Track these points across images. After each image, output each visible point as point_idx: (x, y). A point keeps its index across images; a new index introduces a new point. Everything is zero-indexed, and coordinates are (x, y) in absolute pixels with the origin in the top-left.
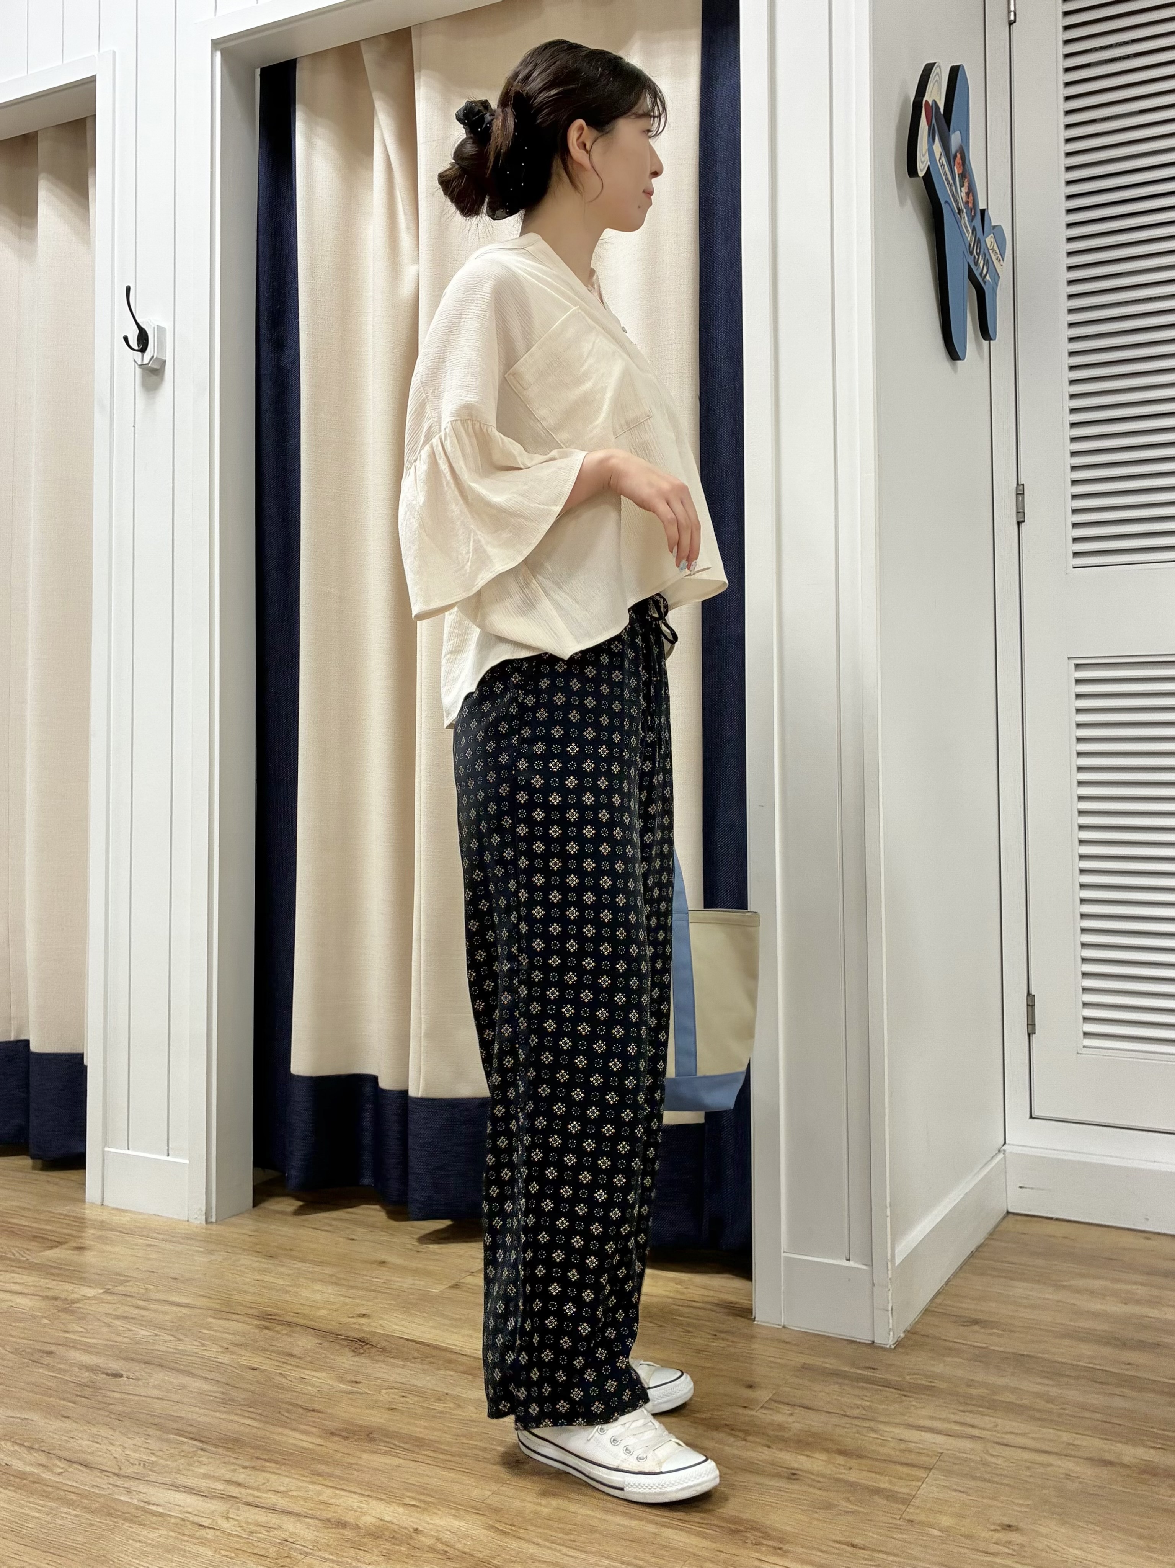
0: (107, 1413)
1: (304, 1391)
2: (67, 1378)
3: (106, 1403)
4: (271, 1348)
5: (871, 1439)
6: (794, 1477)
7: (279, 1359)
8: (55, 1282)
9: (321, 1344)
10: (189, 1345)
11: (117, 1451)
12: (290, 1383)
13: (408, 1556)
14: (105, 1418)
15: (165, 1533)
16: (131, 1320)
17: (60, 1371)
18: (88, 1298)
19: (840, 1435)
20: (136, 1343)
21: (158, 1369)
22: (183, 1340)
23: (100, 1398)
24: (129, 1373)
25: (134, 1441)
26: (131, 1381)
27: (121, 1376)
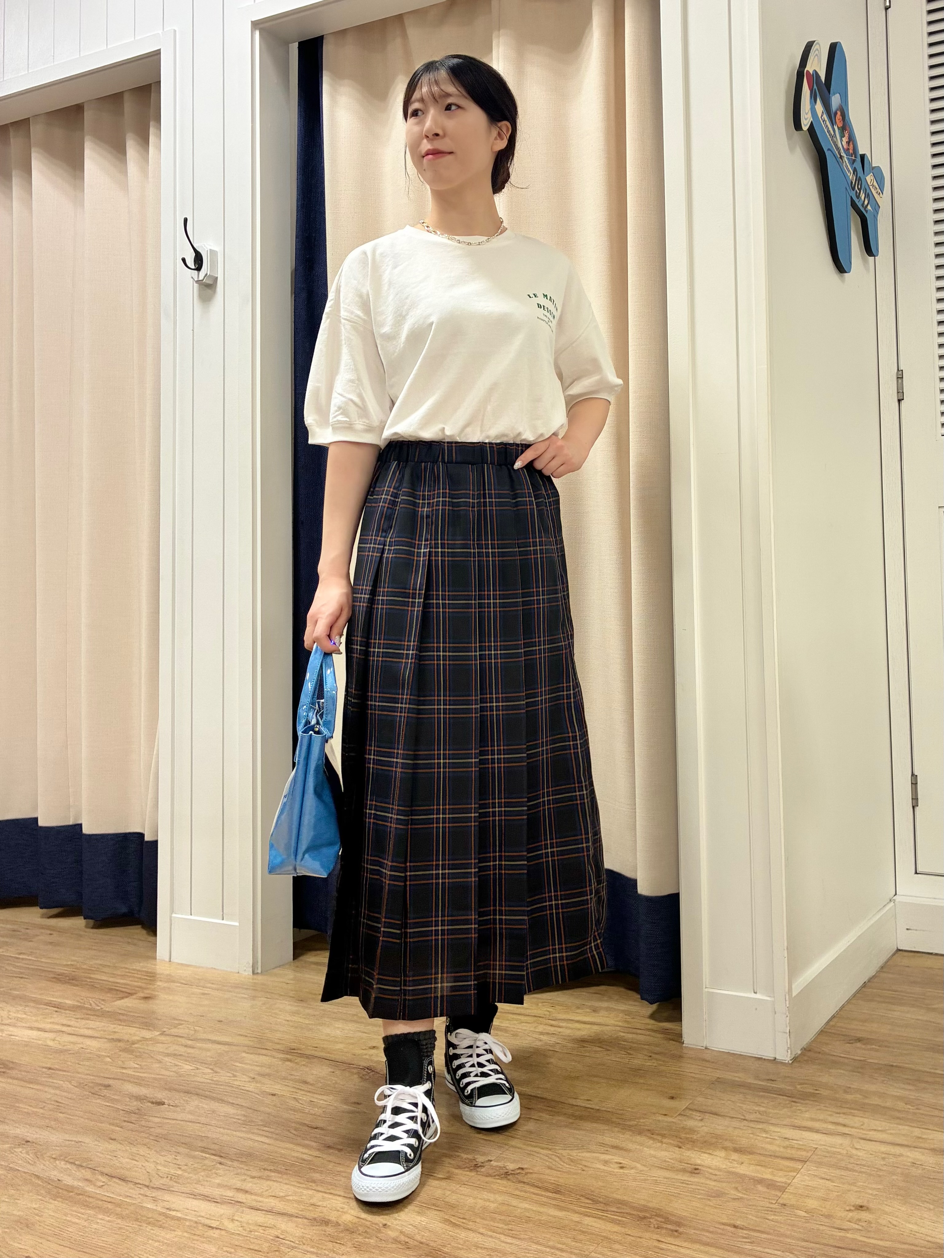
0: (147, 1136)
1: (313, 1112)
2: (117, 1107)
3: (147, 1127)
4: (290, 1077)
5: (761, 1139)
6: (696, 1171)
7: (296, 1086)
8: (121, 1027)
9: (333, 1072)
10: (224, 1076)
11: (150, 1167)
12: (301, 1105)
13: (375, 1247)
14: (145, 1140)
15: (180, 1234)
16: (179, 1057)
17: (114, 1101)
18: (147, 1039)
19: (737, 1136)
20: (180, 1076)
21: (195, 1097)
22: (219, 1073)
23: (143, 1123)
24: (171, 1102)
25: (165, 1158)
26: (172, 1107)
27: (164, 1104)
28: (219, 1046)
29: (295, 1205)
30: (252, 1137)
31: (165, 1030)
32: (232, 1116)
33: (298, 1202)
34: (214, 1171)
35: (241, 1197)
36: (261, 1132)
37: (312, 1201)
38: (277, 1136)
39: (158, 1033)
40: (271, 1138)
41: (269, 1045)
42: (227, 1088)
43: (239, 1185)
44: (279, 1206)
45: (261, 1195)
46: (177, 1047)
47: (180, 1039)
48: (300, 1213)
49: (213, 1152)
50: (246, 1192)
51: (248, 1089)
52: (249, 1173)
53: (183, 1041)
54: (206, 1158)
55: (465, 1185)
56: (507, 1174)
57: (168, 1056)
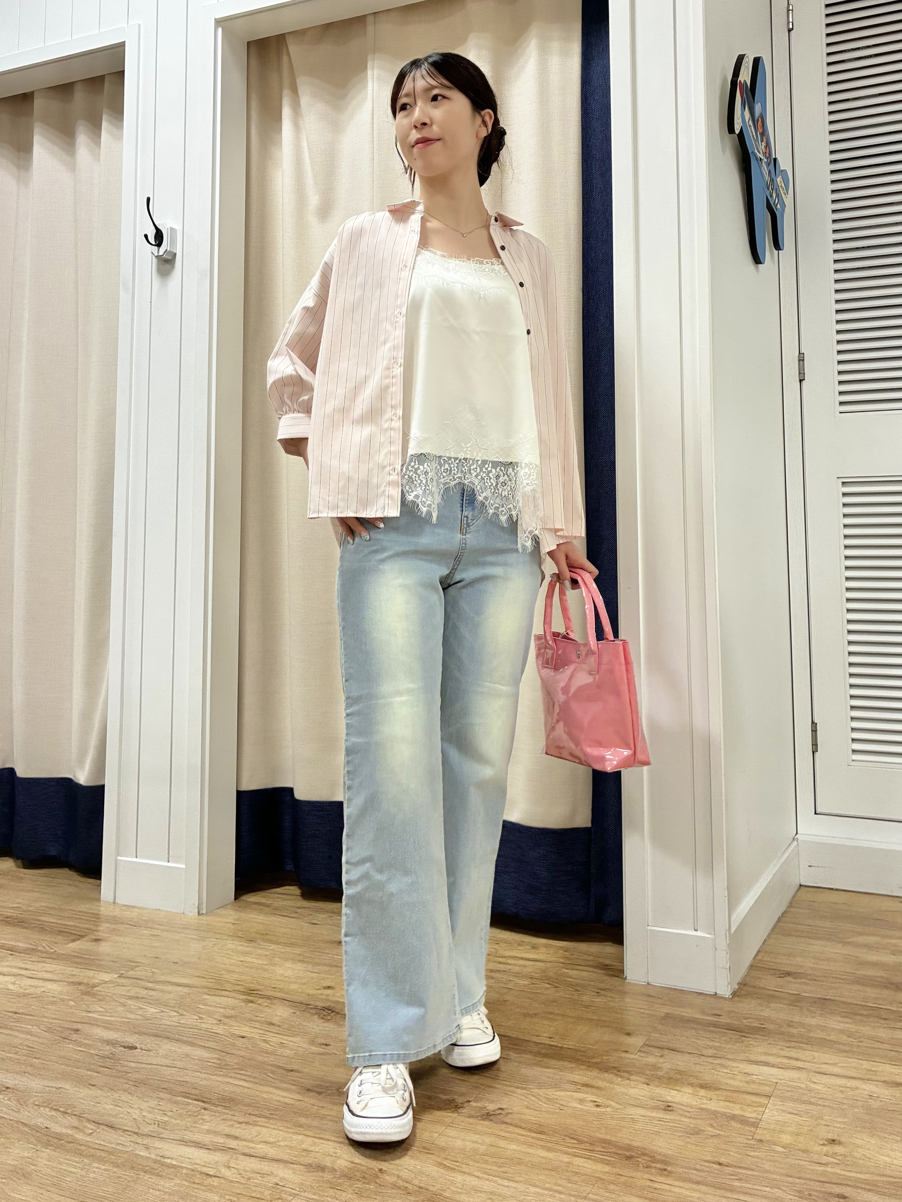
0: (125, 1081)
1: (284, 1054)
2: (92, 1052)
3: (124, 1072)
5: (723, 1074)
6: (670, 1109)
7: (263, 1028)
9: (294, 1013)
10: (190, 1019)
11: (135, 1113)
12: (272, 1047)
14: (125, 1085)
15: (179, 1182)
16: (141, 1000)
17: (85, 1045)
18: (106, 983)
19: (699, 1072)
20: (147, 1019)
21: (165, 1041)
22: (185, 1015)
23: (119, 1068)
24: (141, 1046)
25: (149, 1104)
26: (144, 1051)
27: (136, 1048)
28: (180, 988)
30: (231, 1081)
31: (123, 972)
32: (207, 1060)
34: (200, 1116)
35: (232, 1143)
36: (239, 1076)
38: (255, 1080)
39: (117, 976)
40: (250, 1081)
41: (228, 987)
42: (196, 1030)
43: (226, 1130)
44: (272, 1152)
45: (252, 1142)
46: (138, 990)
47: (139, 982)
48: (295, 1159)
50: (237, 1138)
51: (216, 1031)
52: (235, 1118)
53: (143, 983)
54: (188, 1104)
55: (450, 1127)
56: (488, 1114)
57: (131, 999)
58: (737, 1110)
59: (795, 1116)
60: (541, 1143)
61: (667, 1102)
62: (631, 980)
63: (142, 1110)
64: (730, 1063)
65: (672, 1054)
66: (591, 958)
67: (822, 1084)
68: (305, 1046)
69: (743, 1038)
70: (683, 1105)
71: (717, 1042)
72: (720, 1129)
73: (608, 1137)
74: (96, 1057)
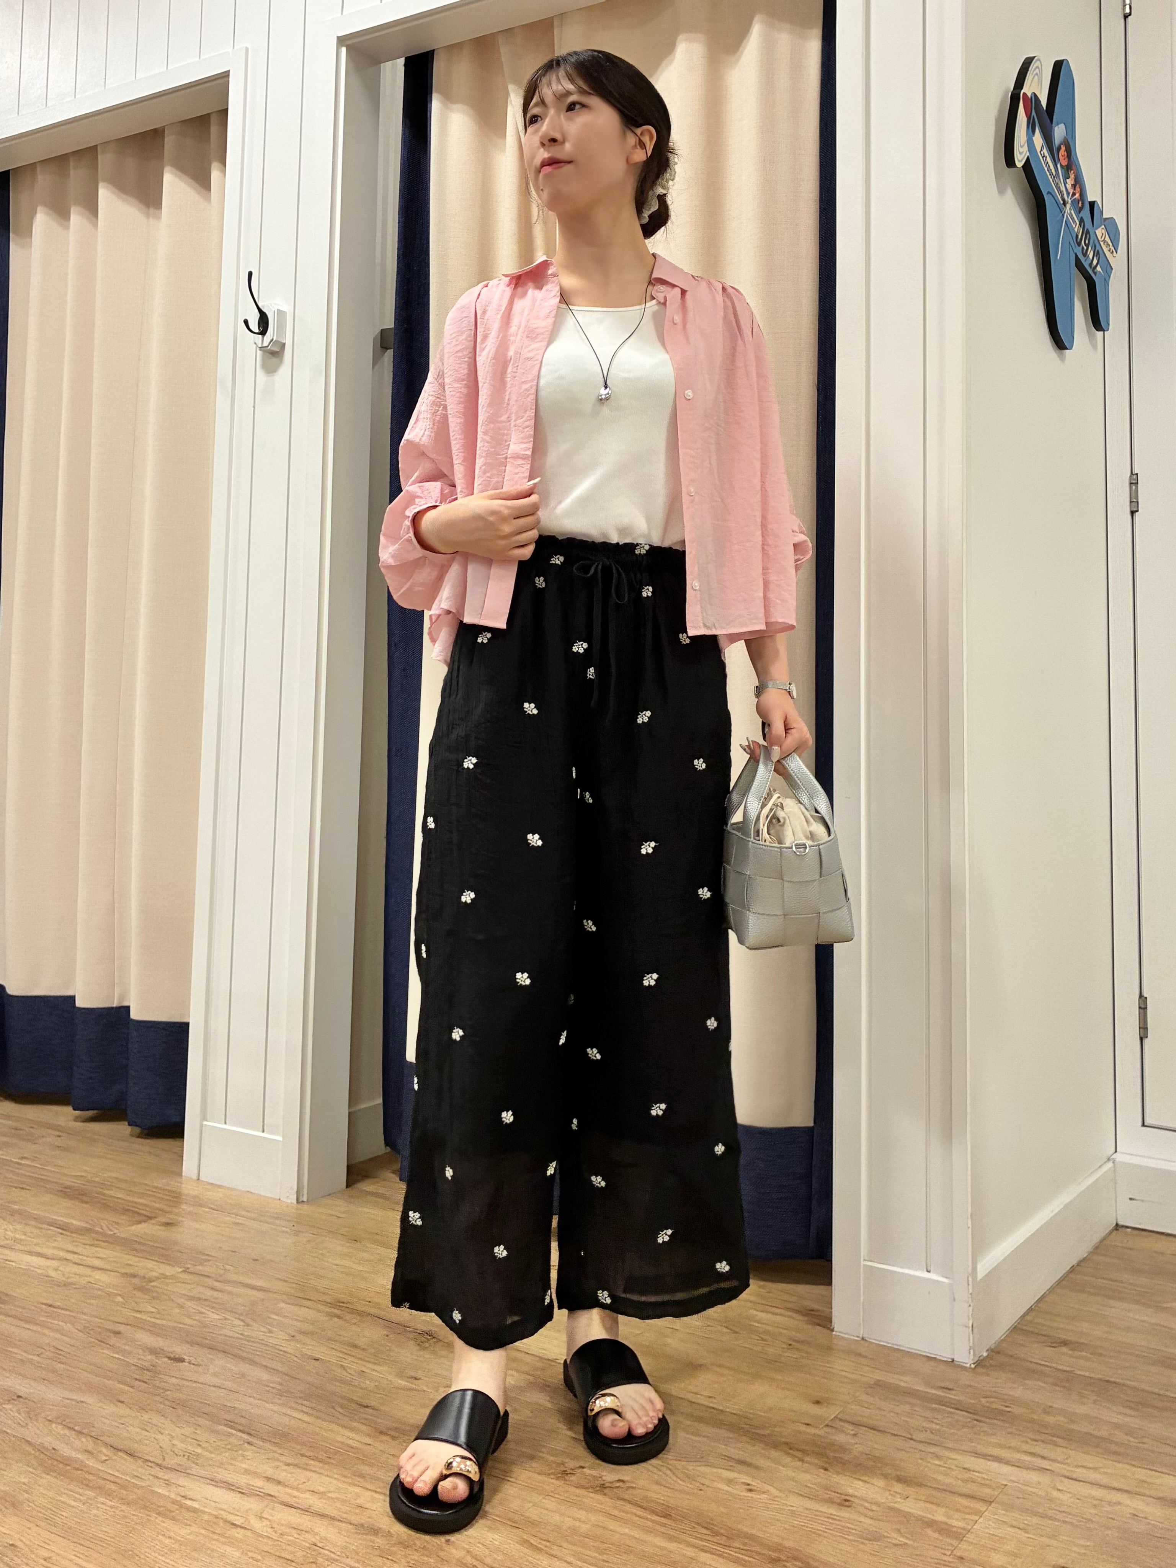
0: (163, 1400)
1: (363, 1385)
2: (129, 1360)
3: (163, 1389)
4: (337, 1338)
5: (933, 1467)
6: (846, 1503)
7: (343, 1350)
8: (137, 1259)
9: (387, 1336)
10: (257, 1331)
11: (164, 1440)
12: (349, 1376)
14: (159, 1405)
15: (197, 1530)
16: (203, 1302)
17: (124, 1352)
18: (166, 1277)
19: (901, 1460)
20: (205, 1327)
21: (220, 1355)
22: (251, 1326)
23: (157, 1383)
24: (191, 1358)
25: (183, 1431)
26: (192, 1366)
27: (183, 1361)
28: (254, 1292)
29: (339, 1505)
30: (289, 1412)
31: (189, 1266)
32: (266, 1383)
33: (343, 1502)
34: (240, 1452)
35: (272, 1489)
36: (300, 1407)
37: (358, 1501)
38: (319, 1414)
39: (181, 1270)
40: (312, 1415)
41: (315, 1296)
42: (261, 1346)
43: (270, 1472)
44: (318, 1504)
45: (297, 1489)
46: (202, 1289)
47: (206, 1280)
48: (345, 1516)
49: (242, 1428)
50: (279, 1483)
51: (285, 1349)
52: (283, 1458)
53: (210, 1282)
54: (230, 1435)
55: (550, 1497)
56: (603, 1486)
57: (191, 1300)
58: (939, 1515)
59: (1020, 1532)
60: (663, 1529)
61: (847, 1495)
62: (840, 1332)
63: (173, 1437)
64: (947, 1453)
65: (870, 1434)
66: (794, 1299)
67: (1069, 1493)
68: (390, 1377)
69: (975, 1422)
70: (867, 1501)
71: (937, 1424)
72: (909, 1536)
73: (754, 1532)
74: (133, 1367)
